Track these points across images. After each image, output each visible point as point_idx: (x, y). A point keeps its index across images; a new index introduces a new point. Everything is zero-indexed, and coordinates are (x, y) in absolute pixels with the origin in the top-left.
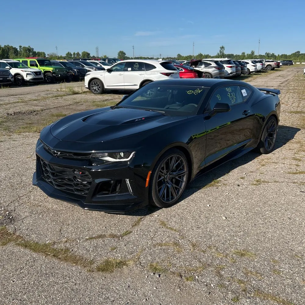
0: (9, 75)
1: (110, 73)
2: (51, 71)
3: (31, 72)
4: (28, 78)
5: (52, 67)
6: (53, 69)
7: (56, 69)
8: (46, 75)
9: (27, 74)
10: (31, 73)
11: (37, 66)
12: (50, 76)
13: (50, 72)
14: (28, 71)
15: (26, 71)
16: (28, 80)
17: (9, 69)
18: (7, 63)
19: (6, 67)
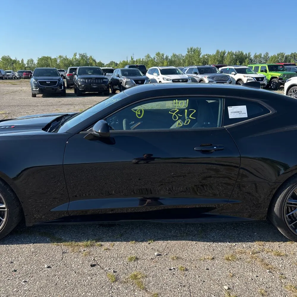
0: (227, 81)
2: (278, 77)
5: (280, 73)
6: (281, 74)
7: (284, 75)
8: (272, 81)
9: (248, 80)
10: (252, 78)
11: (266, 71)
12: (276, 83)
13: (276, 78)
14: (249, 77)
15: (247, 77)
17: (235, 75)
18: (235, 69)
19: (232, 73)
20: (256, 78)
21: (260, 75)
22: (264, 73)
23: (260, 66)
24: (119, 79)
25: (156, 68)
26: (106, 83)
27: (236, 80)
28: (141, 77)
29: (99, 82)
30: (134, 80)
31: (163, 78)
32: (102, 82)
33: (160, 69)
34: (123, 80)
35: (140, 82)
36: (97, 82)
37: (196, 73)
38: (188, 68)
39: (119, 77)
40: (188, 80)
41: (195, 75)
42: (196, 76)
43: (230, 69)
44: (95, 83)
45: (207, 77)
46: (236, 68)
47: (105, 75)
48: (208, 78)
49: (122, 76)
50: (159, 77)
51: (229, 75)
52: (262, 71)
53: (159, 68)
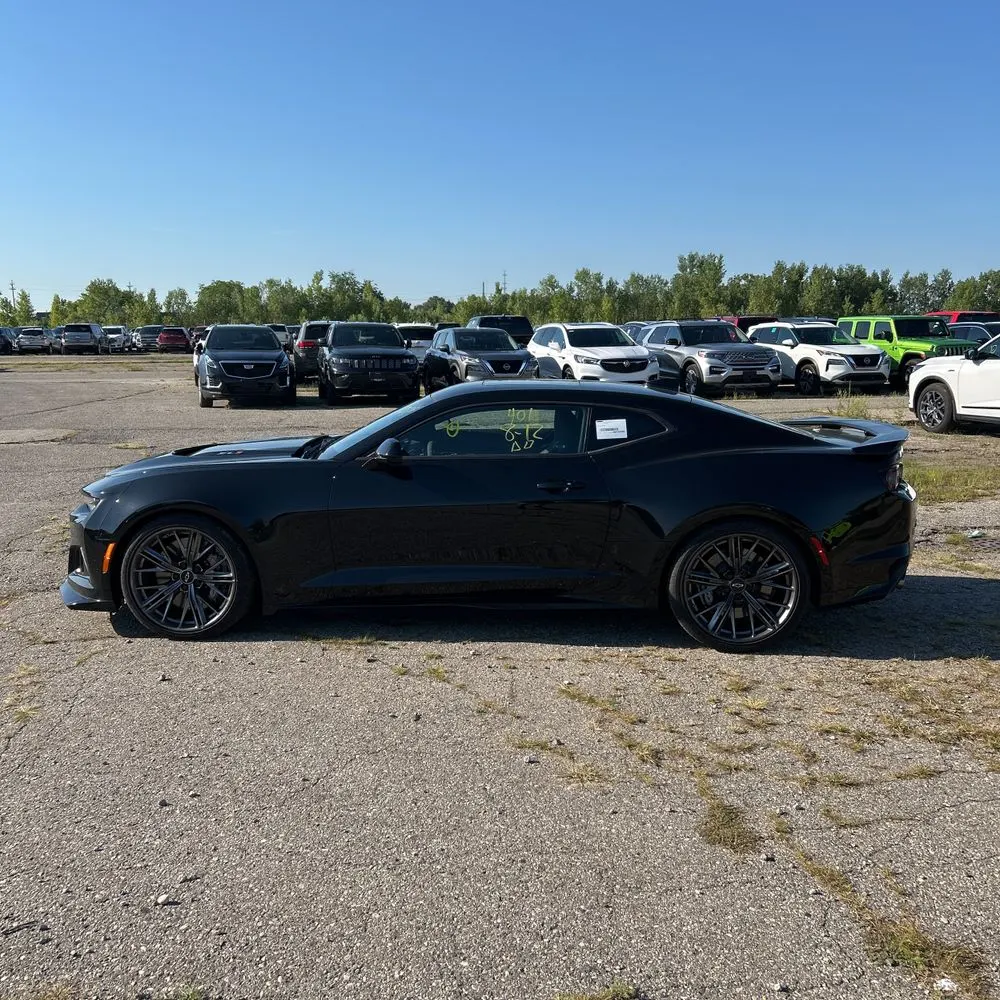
0: (765, 364)
1: (978, 364)
2: (923, 353)
3: (842, 355)
4: (829, 374)
5: (931, 342)
6: (934, 347)
7: (942, 348)
8: (908, 366)
9: (830, 362)
10: (844, 358)
14: (835, 354)
15: (828, 353)
16: (830, 379)
17: (792, 347)
18: (794, 329)
19: (785, 342)
20: (853, 356)
21: (869, 347)
22: (885, 343)
23: (873, 320)
24: (449, 357)
25: (556, 329)
26: (409, 370)
27: (796, 362)
28: (511, 353)
29: (391, 366)
30: (491, 363)
31: (576, 357)
32: (398, 365)
33: (567, 331)
34: (459, 359)
35: (507, 367)
36: (384, 366)
37: (673, 342)
38: (654, 328)
39: (449, 353)
40: (647, 363)
41: (671, 348)
42: (676, 350)
43: (778, 329)
44: (377, 370)
45: (704, 354)
46: (797, 327)
47: (409, 345)
48: (709, 355)
49: (458, 351)
50: (564, 352)
51: (771, 349)
52: (878, 337)
53: (565, 327)
